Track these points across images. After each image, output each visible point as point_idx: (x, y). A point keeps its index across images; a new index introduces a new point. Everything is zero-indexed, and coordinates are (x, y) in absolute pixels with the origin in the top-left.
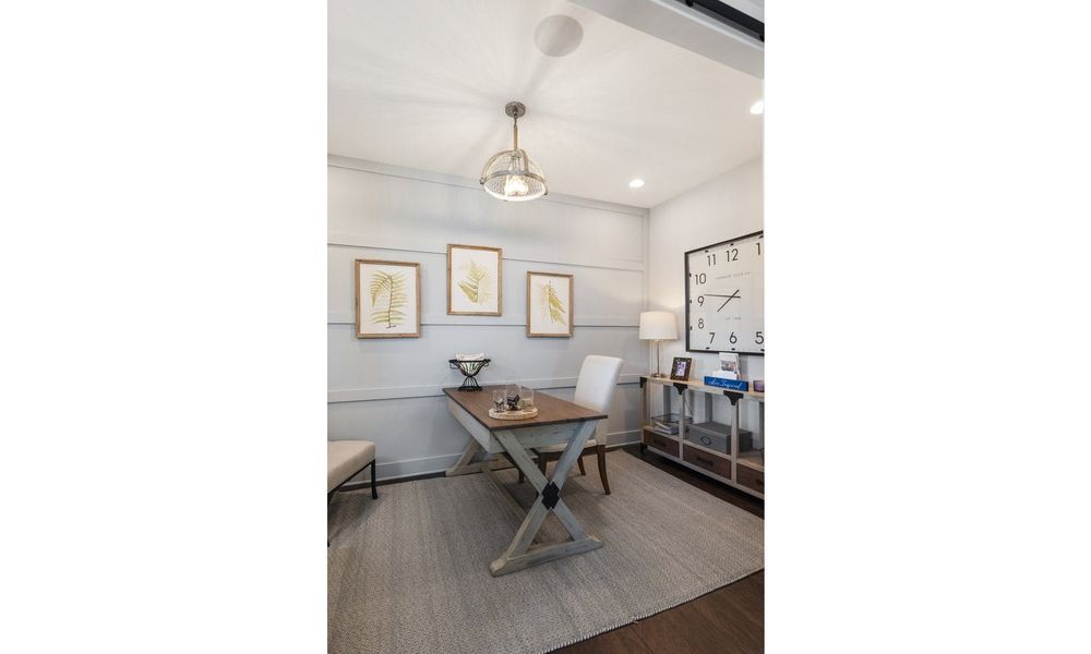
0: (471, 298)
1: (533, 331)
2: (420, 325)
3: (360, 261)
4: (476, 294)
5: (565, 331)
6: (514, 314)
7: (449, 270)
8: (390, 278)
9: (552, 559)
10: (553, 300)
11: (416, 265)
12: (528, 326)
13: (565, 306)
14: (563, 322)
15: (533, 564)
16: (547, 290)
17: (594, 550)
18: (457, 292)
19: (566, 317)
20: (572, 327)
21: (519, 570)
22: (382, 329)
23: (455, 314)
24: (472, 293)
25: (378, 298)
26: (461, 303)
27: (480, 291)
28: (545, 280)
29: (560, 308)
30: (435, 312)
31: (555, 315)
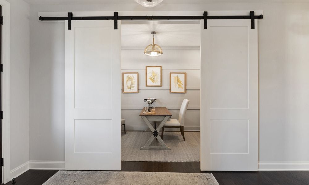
0: (152, 81)
1: (172, 91)
2: (138, 90)
3: (124, 73)
4: (154, 80)
5: (183, 91)
6: (166, 86)
7: (146, 74)
8: (131, 77)
9: (155, 149)
10: (179, 81)
11: (137, 73)
12: (170, 89)
13: (183, 83)
14: (182, 88)
15: (150, 149)
16: (177, 78)
17: (167, 150)
18: (148, 80)
19: (183, 86)
20: (186, 90)
21: (147, 150)
22: (129, 91)
23: (148, 86)
24: (153, 80)
25: (128, 82)
26: (150, 83)
27: (155, 79)
28: (176, 75)
29: (181, 83)
30: (142, 86)
31: (179, 86)
